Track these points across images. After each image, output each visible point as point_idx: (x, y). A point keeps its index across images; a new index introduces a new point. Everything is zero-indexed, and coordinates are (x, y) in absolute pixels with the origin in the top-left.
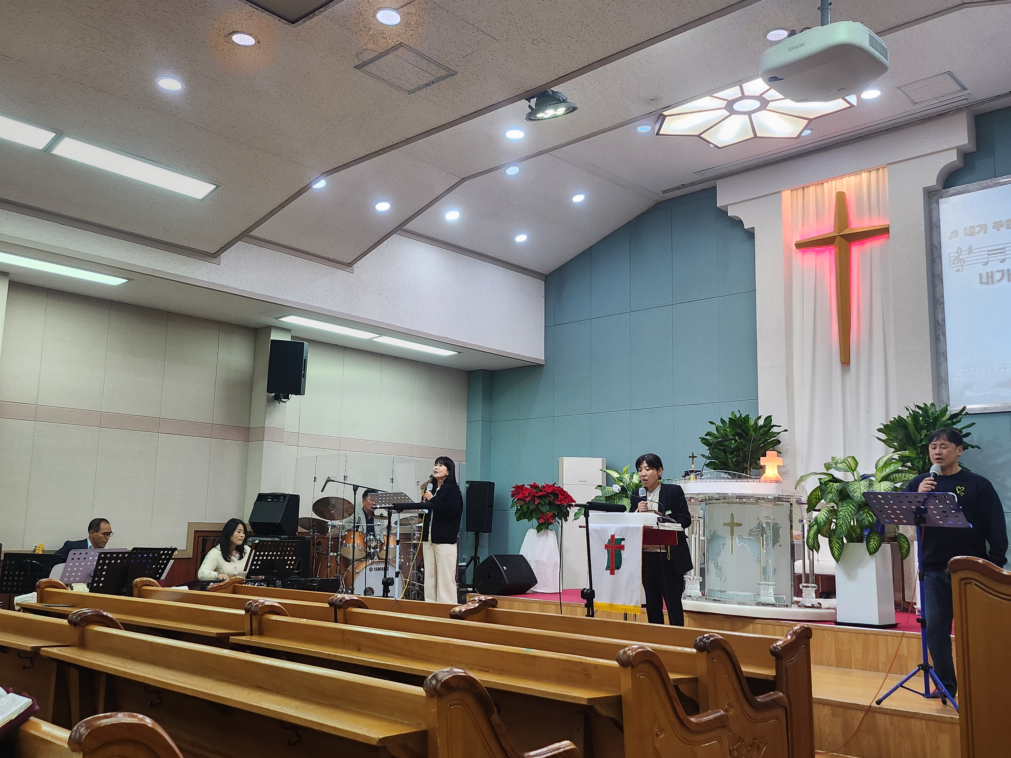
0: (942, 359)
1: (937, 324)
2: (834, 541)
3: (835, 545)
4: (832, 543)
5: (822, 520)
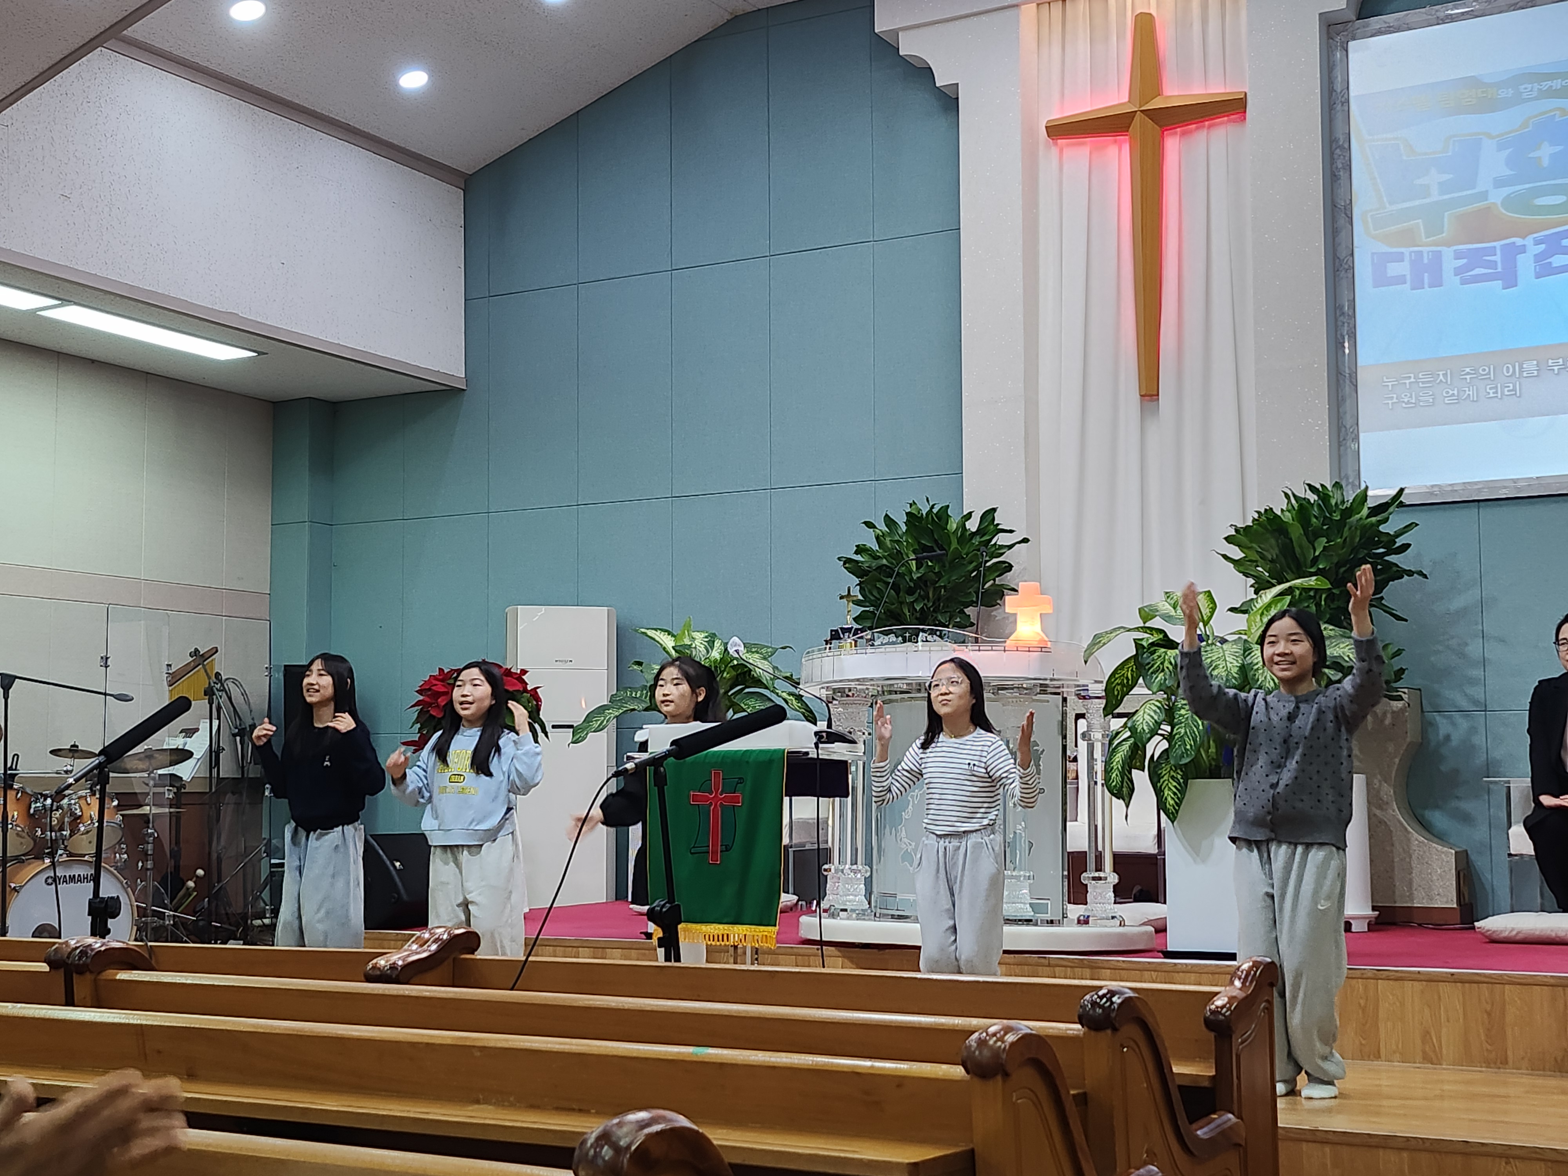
0: (1348, 389)
1: (1338, 314)
2: (1165, 774)
3: (1167, 784)
4: (1162, 781)
5: (1145, 728)
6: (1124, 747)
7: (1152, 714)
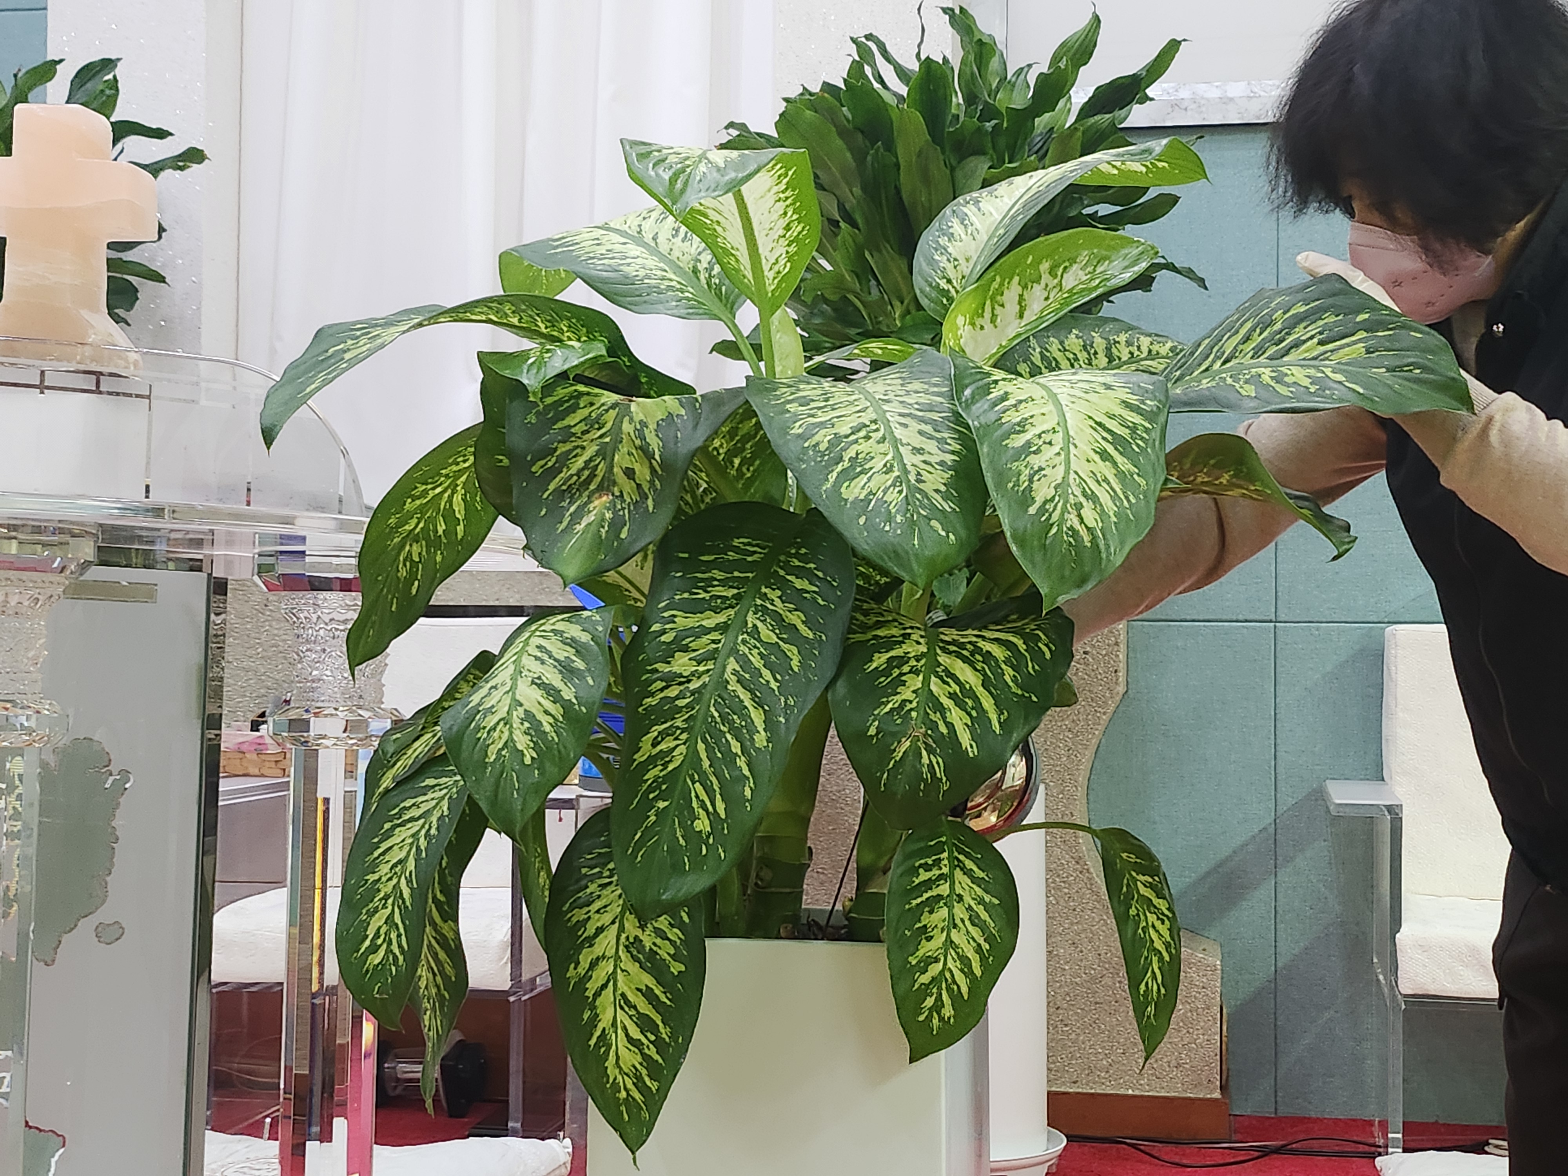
2: (600, 930)
3: (612, 977)
4: (585, 959)
5: (522, 742)
6: (427, 801)
7: (554, 678)
